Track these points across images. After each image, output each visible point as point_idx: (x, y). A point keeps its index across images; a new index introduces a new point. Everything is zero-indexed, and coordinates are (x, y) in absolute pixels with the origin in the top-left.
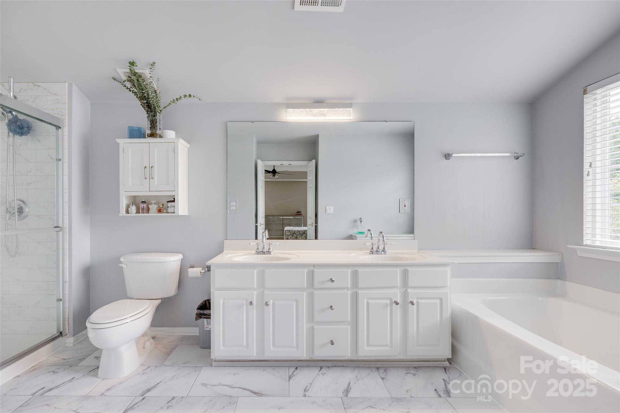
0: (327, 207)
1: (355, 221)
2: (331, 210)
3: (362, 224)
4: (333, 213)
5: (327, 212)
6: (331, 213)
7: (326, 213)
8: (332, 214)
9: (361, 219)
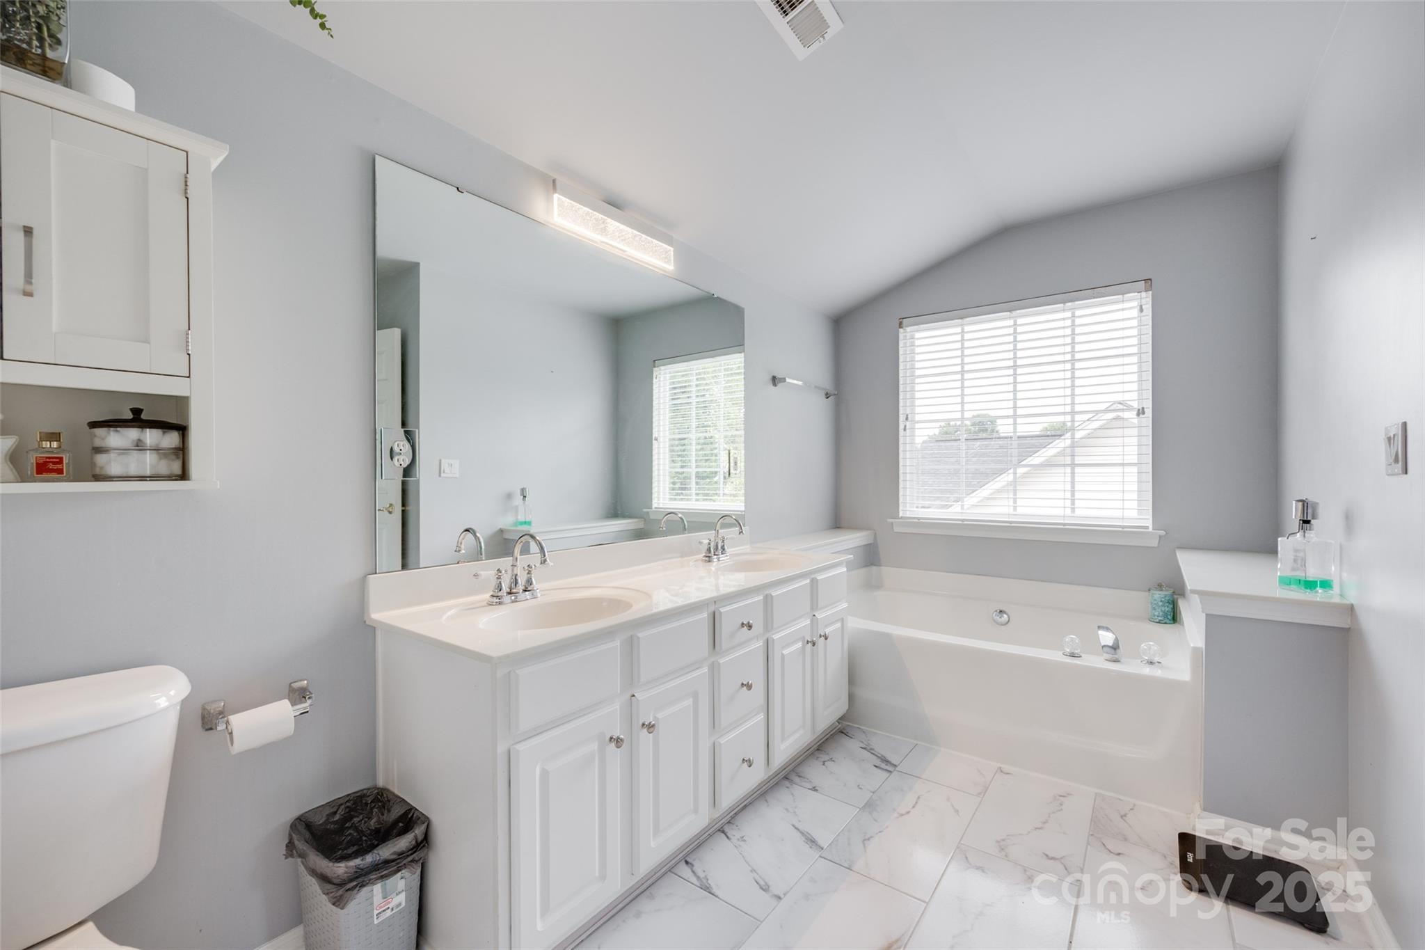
0: (443, 461)
1: (509, 496)
2: (452, 468)
3: (526, 503)
4: (458, 476)
5: (443, 475)
6: (455, 476)
7: (440, 476)
8: (456, 478)
9: (523, 490)
